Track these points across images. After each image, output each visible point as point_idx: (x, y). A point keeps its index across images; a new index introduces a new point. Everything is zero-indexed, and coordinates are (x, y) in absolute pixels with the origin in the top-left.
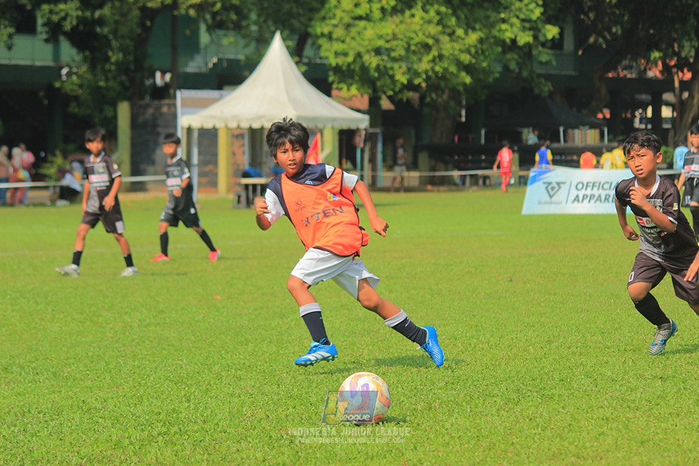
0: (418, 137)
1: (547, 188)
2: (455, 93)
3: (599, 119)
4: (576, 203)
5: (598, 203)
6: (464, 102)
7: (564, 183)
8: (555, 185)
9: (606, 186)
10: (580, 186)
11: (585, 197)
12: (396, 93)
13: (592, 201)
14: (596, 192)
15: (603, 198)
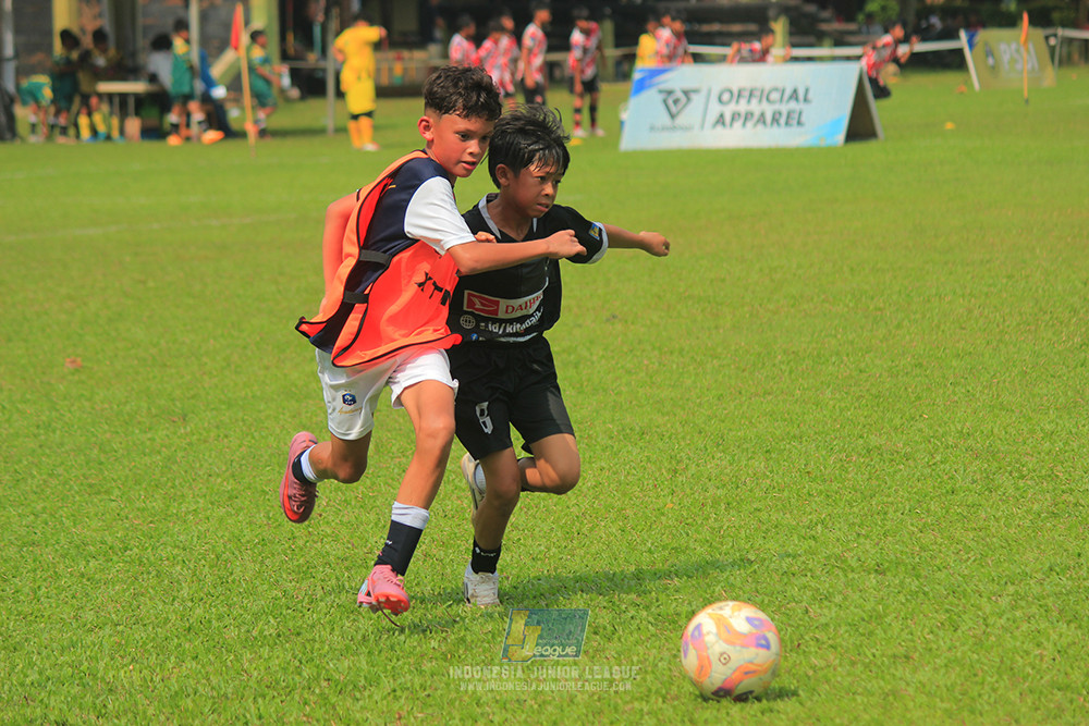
1: (665, 101)
4: (719, 128)
5: (760, 127)
7: (696, 91)
8: (679, 95)
9: (775, 96)
10: (726, 97)
11: (735, 116)
13: (750, 124)
14: (755, 107)
15: (769, 118)
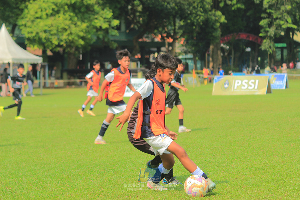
0: (63, 66)
2: (77, 48)
3: (136, 58)
6: (81, 52)
12: (53, 49)
